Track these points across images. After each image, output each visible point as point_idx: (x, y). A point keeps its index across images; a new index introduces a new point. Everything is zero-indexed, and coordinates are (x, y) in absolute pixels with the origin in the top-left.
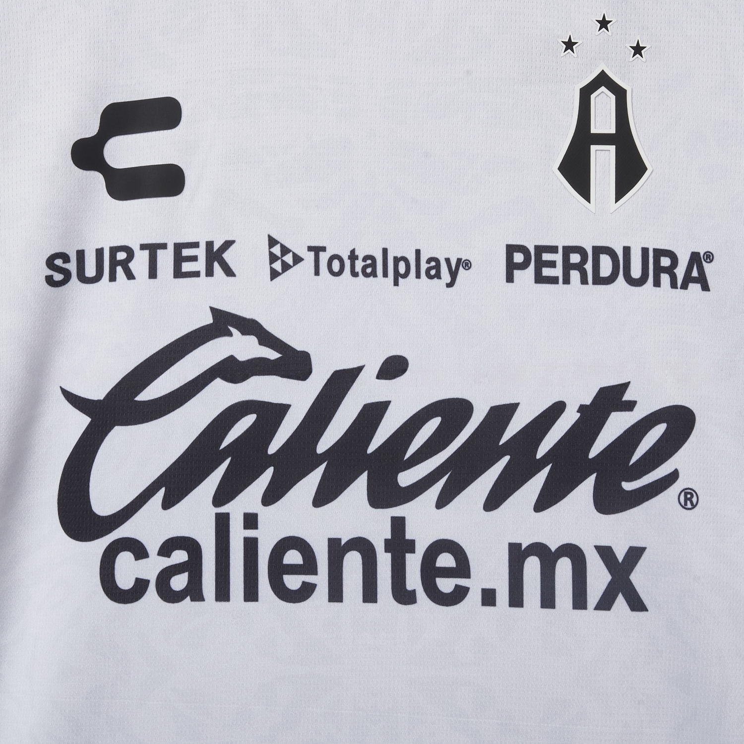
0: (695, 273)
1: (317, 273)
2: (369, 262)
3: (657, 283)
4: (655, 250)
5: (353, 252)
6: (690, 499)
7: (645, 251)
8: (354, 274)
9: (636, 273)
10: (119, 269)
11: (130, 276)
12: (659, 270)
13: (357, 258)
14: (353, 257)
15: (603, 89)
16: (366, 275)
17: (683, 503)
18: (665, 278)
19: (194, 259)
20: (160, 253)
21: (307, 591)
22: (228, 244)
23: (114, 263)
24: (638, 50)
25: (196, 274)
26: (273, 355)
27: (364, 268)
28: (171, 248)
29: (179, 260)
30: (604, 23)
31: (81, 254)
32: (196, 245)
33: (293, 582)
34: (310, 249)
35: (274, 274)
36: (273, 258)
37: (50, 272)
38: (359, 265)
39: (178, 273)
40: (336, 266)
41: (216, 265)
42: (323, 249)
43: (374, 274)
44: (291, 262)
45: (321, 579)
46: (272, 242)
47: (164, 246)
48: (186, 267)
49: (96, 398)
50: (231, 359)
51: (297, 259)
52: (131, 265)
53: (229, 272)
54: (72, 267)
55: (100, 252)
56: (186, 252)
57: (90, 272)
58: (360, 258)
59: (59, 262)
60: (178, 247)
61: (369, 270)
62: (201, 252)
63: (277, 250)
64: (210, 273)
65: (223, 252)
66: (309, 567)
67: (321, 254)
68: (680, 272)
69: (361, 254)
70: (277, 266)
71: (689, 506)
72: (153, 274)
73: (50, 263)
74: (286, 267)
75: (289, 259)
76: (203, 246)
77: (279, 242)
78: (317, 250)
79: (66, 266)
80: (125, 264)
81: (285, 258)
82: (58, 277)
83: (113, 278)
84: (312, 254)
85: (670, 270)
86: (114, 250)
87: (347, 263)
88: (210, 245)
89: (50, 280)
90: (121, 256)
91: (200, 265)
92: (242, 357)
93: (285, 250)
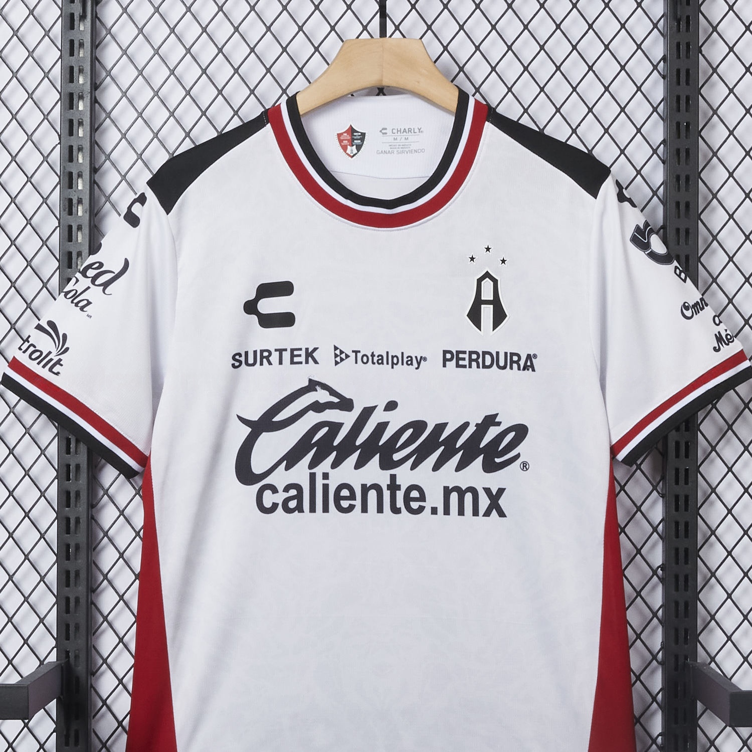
0: (529, 364)
1: (356, 363)
2: (380, 358)
3: (511, 368)
4: (510, 353)
5: (373, 353)
6: (525, 466)
7: (506, 353)
8: (373, 363)
9: (502, 363)
10: (265, 360)
11: (270, 363)
12: (512, 362)
13: (374, 356)
14: (373, 355)
15: (487, 279)
16: (379, 364)
17: (522, 468)
18: (515, 366)
19: (300, 356)
20: (284, 353)
21: (351, 508)
22: (315, 349)
23: (262, 357)
24: (503, 261)
25: (301, 363)
26: (336, 400)
27: (378, 360)
28: (289, 351)
29: (293, 356)
30: (488, 249)
31: (246, 353)
32: (300, 349)
33: (345, 504)
34: (353, 351)
35: (337, 363)
36: (336, 356)
37: (234, 362)
38: (376, 359)
39: (292, 362)
40: (365, 359)
41: (310, 359)
42: (359, 352)
43: (382, 363)
44: (344, 357)
45: (358, 503)
46: (336, 348)
47: (286, 350)
48: (296, 359)
49: (254, 420)
50: (317, 402)
51: (347, 356)
52: (270, 358)
53: (316, 362)
54: (243, 359)
55: (255, 352)
56: (296, 353)
57: (251, 361)
58: (376, 356)
59: (237, 357)
60: (292, 350)
61: (380, 361)
62: (303, 353)
63: (338, 352)
64: (307, 362)
65: (313, 353)
66: (352, 496)
67: (358, 354)
68: (522, 363)
69: (376, 354)
70: (338, 359)
71: (525, 469)
72: (281, 363)
73: (234, 358)
74: (342, 360)
75: (343, 356)
76: (304, 350)
77: (338, 348)
78: (356, 352)
79: (240, 359)
80: (267, 358)
81: (341, 356)
82: (237, 364)
83: (261, 364)
84: (354, 354)
85: (517, 362)
86: (262, 351)
87: (370, 358)
88: (307, 349)
89: (233, 365)
90: (266, 354)
91: (303, 359)
92: (322, 401)
93: (342, 352)
